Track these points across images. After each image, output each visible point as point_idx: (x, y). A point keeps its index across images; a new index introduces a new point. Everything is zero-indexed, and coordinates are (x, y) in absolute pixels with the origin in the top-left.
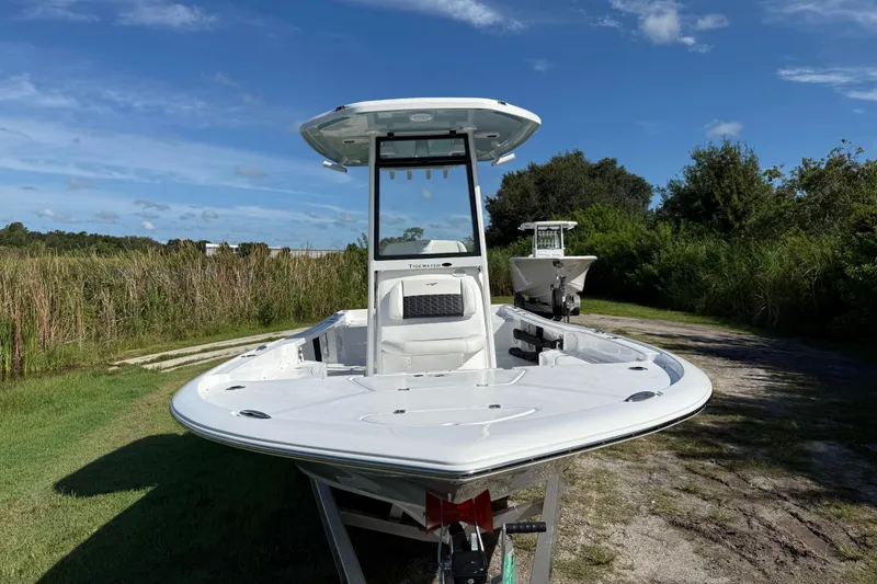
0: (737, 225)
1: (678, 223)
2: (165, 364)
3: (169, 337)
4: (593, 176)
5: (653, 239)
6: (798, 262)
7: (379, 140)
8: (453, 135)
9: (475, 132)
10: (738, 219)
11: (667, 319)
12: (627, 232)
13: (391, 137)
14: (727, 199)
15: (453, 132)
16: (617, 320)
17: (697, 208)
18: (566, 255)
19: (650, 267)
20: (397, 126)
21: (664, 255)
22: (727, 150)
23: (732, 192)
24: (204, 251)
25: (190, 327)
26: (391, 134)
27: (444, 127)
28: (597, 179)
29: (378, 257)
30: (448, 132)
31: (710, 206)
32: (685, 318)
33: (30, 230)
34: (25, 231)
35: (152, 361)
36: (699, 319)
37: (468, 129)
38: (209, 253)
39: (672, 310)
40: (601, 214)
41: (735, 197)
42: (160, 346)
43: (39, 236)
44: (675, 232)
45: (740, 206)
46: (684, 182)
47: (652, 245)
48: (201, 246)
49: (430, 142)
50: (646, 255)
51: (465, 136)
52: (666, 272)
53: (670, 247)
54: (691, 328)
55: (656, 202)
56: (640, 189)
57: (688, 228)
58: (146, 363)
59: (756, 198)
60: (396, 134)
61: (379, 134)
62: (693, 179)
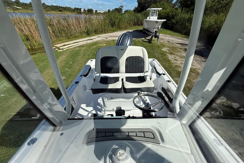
1: (182, 8)
2: (64, 47)
3: (67, 38)
5: (176, 12)
12: (168, 10)
16: (166, 36)
17: (189, 4)
18: (158, 19)
19: (174, 20)
21: (178, 17)
33: (47, 5)
34: (46, 5)
35: (62, 46)
36: (184, 36)
38: (82, 11)
39: (177, 32)
42: (65, 41)
43: (48, 6)
44: (182, 11)
47: (175, 14)
48: (80, 9)
50: (173, 17)
52: (177, 22)
53: (179, 15)
54: (183, 40)
57: (185, 10)
58: (60, 47)
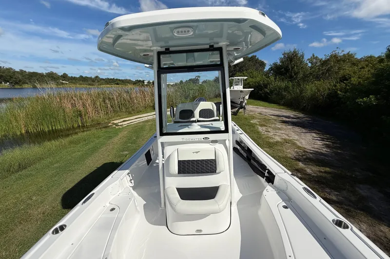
0: (295, 77)
1: (276, 76)
2: (124, 123)
3: (127, 113)
4: (250, 61)
5: (268, 81)
6: (319, 91)
7: (159, 54)
8: (212, 49)
9: (228, 46)
10: (295, 74)
11: (273, 107)
12: (259, 78)
13: (168, 51)
14: (293, 68)
15: (211, 46)
16: (258, 108)
17: (283, 71)
18: (244, 88)
19: (267, 90)
20: (171, 43)
21: (271, 86)
22: (294, 52)
23: (295, 66)
24: (144, 83)
25: (133, 110)
26: (167, 49)
27: (205, 42)
28: (251, 62)
29: (162, 134)
30: (208, 47)
31: (287, 70)
32: (278, 107)
35: (121, 122)
37: (222, 44)
38: (145, 83)
40: (251, 73)
41: (295, 67)
44: (275, 79)
45: (296, 70)
46: (279, 62)
48: (143, 82)
49: (196, 54)
50: (266, 86)
51: (220, 49)
52: (272, 92)
53: (273, 83)
54: (281, 111)
55: (267, 68)
56: (263, 64)
57: (279, 78)
58: (119, 123)
59: (302, 68)
60: (171, 49)
61: (159, 49)
62: (282, 62)
